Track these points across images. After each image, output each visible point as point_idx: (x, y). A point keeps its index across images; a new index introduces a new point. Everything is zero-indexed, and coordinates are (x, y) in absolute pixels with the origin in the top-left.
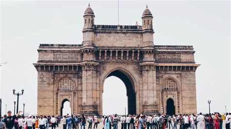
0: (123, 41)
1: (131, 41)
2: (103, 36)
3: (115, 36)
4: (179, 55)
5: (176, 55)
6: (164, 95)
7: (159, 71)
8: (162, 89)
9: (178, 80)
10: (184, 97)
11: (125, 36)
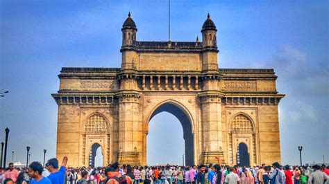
0: (176, 63)
1: (186, 63)
2: (149, 56)
3: (164, 57)
4: (254, 82)
5: (250, 82)
6: (233, 138)
7: (225, 104)
8: (230, 130)
9: (253, 117)
10: (263, 142)
11: (179, 57)
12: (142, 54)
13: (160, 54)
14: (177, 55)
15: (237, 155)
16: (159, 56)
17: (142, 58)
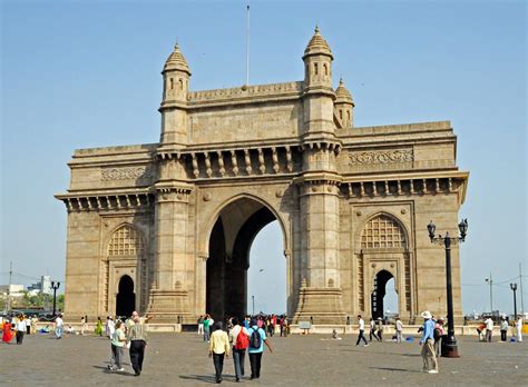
0: (255, 125)
1: (274, 124)
2: (207, 117)
3: (233, 115)
4: (409, 150)
5: (401, 150)
6: (365, 262)
7: (348, 198)
8: (359, 247)
9: (406, 220)
10: (422, 267)
11: (260, 112)
12: (196, 115)
13: (227, 112)
14: (257, 109)
15: (372, 296)
16: (225, 116)
17: (196, 121)
